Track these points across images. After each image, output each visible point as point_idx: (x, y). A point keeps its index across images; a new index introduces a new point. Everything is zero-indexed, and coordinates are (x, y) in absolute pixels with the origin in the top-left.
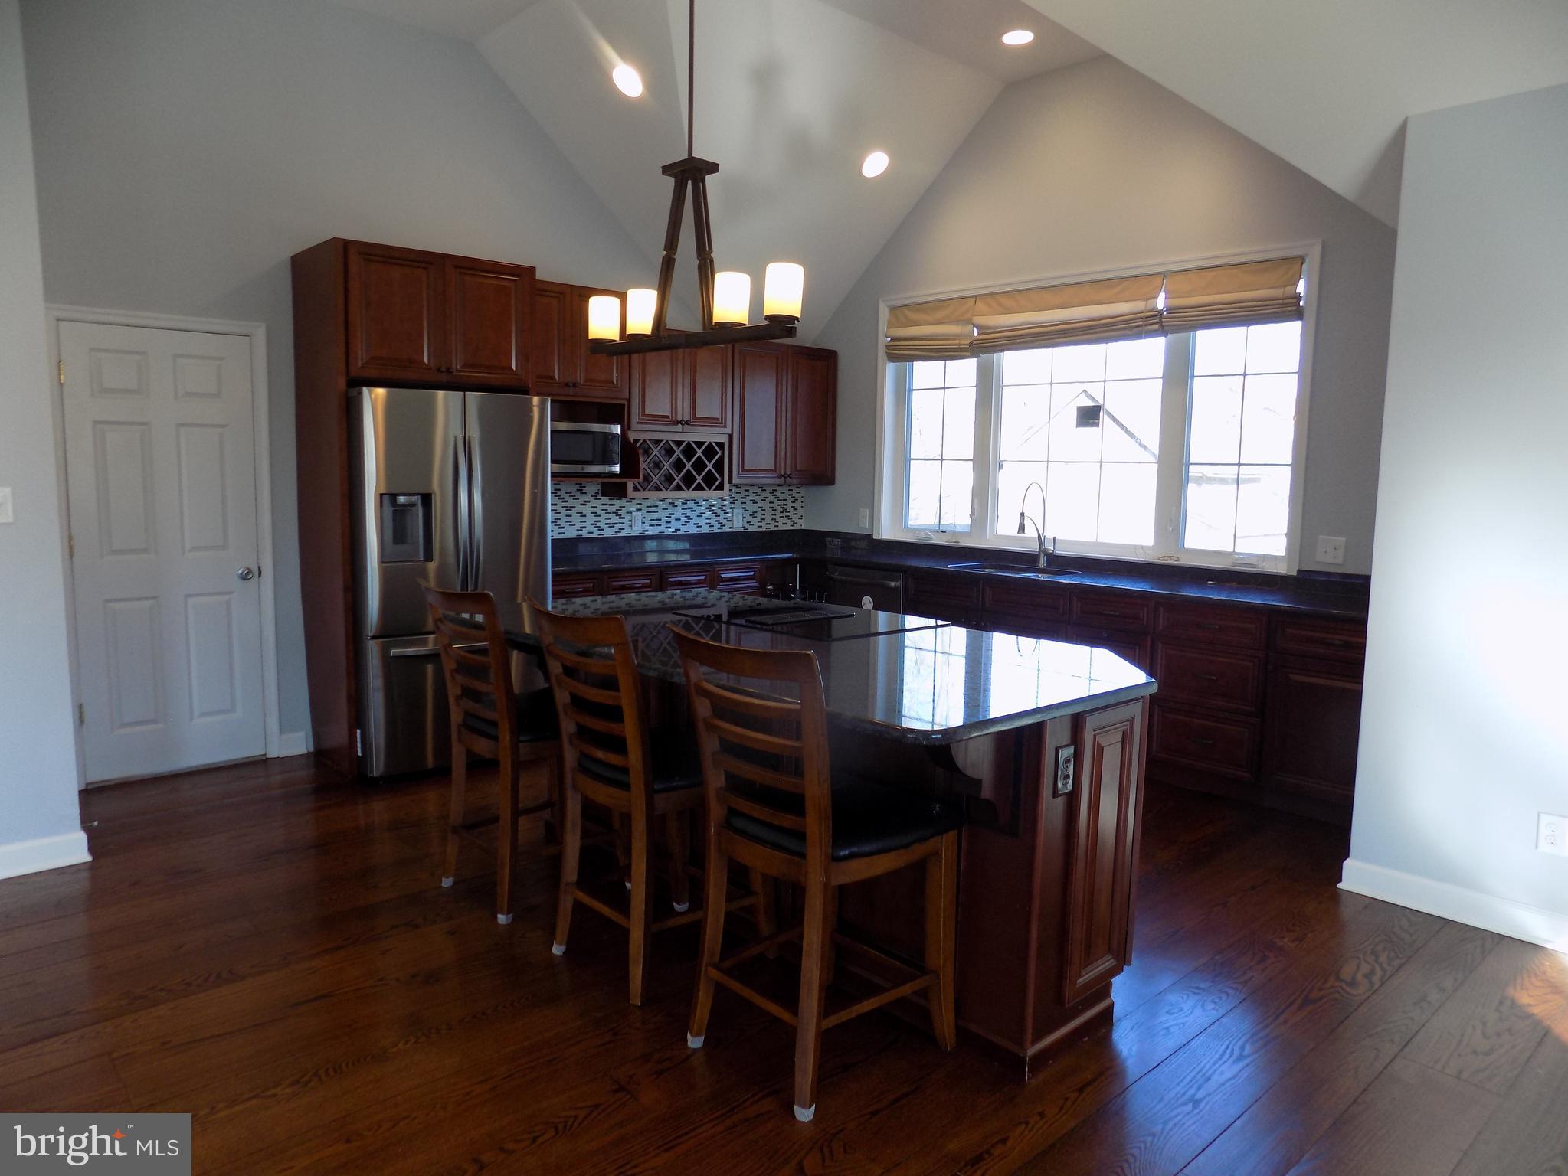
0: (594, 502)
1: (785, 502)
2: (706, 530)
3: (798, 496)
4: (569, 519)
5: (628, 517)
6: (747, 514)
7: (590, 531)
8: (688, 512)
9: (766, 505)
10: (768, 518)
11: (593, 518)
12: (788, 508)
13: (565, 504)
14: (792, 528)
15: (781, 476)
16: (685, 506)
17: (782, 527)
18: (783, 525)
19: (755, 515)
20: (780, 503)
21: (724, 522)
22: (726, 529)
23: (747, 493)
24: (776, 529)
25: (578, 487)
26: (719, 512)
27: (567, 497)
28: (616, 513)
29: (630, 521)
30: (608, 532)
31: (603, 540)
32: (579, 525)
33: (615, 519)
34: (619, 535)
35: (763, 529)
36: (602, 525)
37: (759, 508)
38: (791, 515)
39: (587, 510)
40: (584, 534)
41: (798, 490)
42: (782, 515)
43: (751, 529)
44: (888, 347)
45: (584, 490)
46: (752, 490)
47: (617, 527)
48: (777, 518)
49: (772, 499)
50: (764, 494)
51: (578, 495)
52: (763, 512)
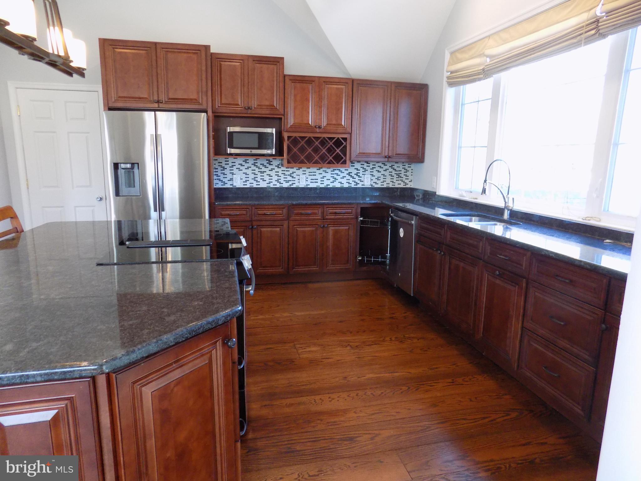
0: (277, 169)
1: (400, 172)
2: (346, 185)
3: (408, 169)
4: (262, 177)
5: (297, 177)
6: (373, 178)
7: (274, 184)
8: (335, 176)
9: (387, 173)
10: (388, 180)
11: (276, 178)
12: (402, 175)
13: (260, 170)
14: (404, 187)
15: (386, 157)
16: (333, 173)
17: (397, 186)
18: (399, 184)
19: (379, 178)
20: (396, 172)
21: (359, 182)
22: (359, 186)
23: (374, 166)
24: (393, 186)
25: (268, 162)
26: (355, 176)
27: (261, 167)
28: (290, 175)
29: (299, 179)
30: (285, 185)
31: (282, 189)
32: (267, 181)
33: (289, 178)
34: (292, 186)
35: (385, 186)
36: (282, 181)
37: (382, 175)
38: (404, 179)
39: (273, 173)
40: (271, 185)
41: (409, 166)
42: (397, 179)
43: (376, 186)
44: (448, 78)
45: (271, 163)
46: (377, 165)
47: (290, 183)
48: (395, 181)
49: (391, 170)
50: (385, 167)
51: (268, 165)
52: (385, 177)
